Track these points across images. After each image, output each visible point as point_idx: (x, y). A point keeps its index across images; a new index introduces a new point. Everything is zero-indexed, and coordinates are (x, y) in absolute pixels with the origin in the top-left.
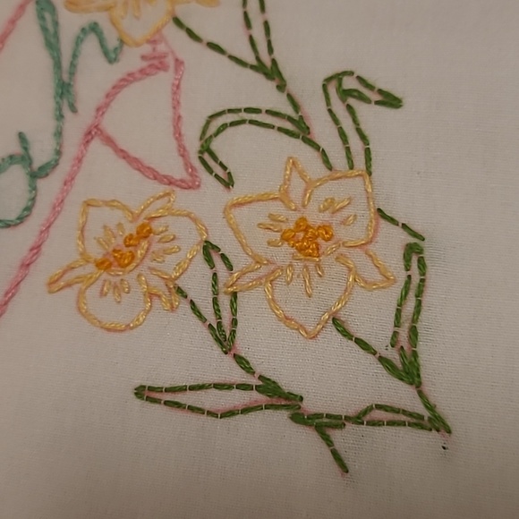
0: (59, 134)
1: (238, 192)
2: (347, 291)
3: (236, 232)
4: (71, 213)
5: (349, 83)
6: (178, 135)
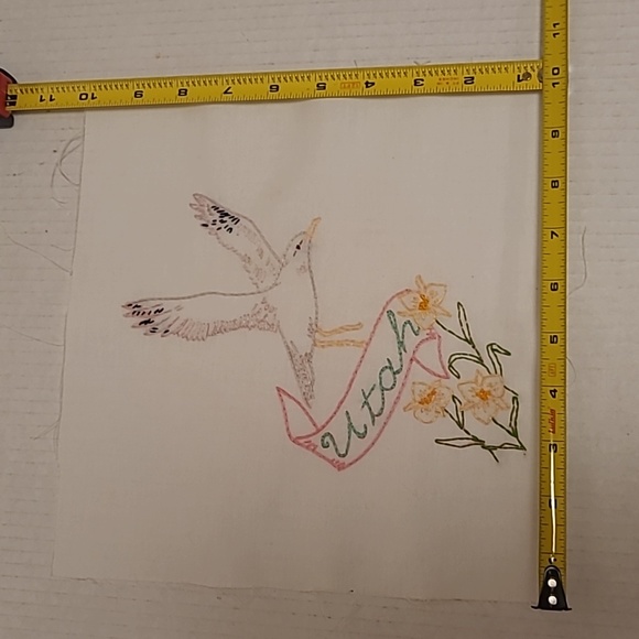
0: (401, 360)
1: (461, 380)
2: (497, 410)
3: (462, 392)
4: (409, 385)
5: (494, 347)
6: (441, 362)
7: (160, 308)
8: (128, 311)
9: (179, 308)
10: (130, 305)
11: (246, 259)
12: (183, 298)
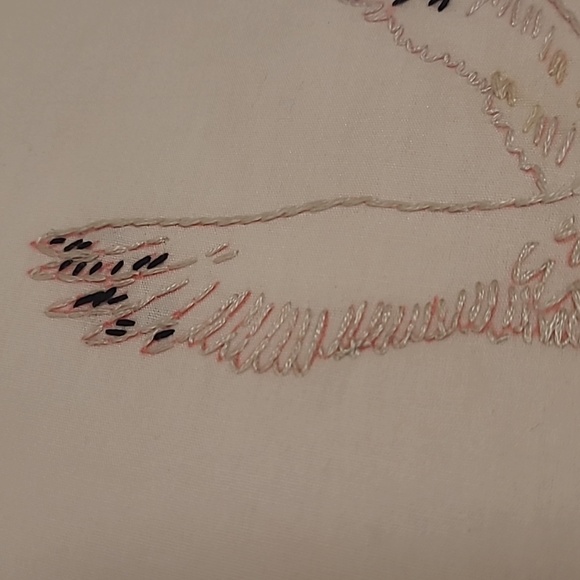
7: (155, 252)
8: (46, 260)
9: (222, 255)
10: (59, 240)
11: (498, 88)
12: (244, 221)
